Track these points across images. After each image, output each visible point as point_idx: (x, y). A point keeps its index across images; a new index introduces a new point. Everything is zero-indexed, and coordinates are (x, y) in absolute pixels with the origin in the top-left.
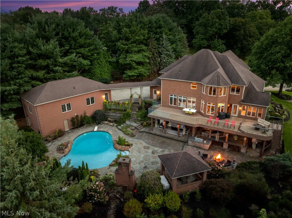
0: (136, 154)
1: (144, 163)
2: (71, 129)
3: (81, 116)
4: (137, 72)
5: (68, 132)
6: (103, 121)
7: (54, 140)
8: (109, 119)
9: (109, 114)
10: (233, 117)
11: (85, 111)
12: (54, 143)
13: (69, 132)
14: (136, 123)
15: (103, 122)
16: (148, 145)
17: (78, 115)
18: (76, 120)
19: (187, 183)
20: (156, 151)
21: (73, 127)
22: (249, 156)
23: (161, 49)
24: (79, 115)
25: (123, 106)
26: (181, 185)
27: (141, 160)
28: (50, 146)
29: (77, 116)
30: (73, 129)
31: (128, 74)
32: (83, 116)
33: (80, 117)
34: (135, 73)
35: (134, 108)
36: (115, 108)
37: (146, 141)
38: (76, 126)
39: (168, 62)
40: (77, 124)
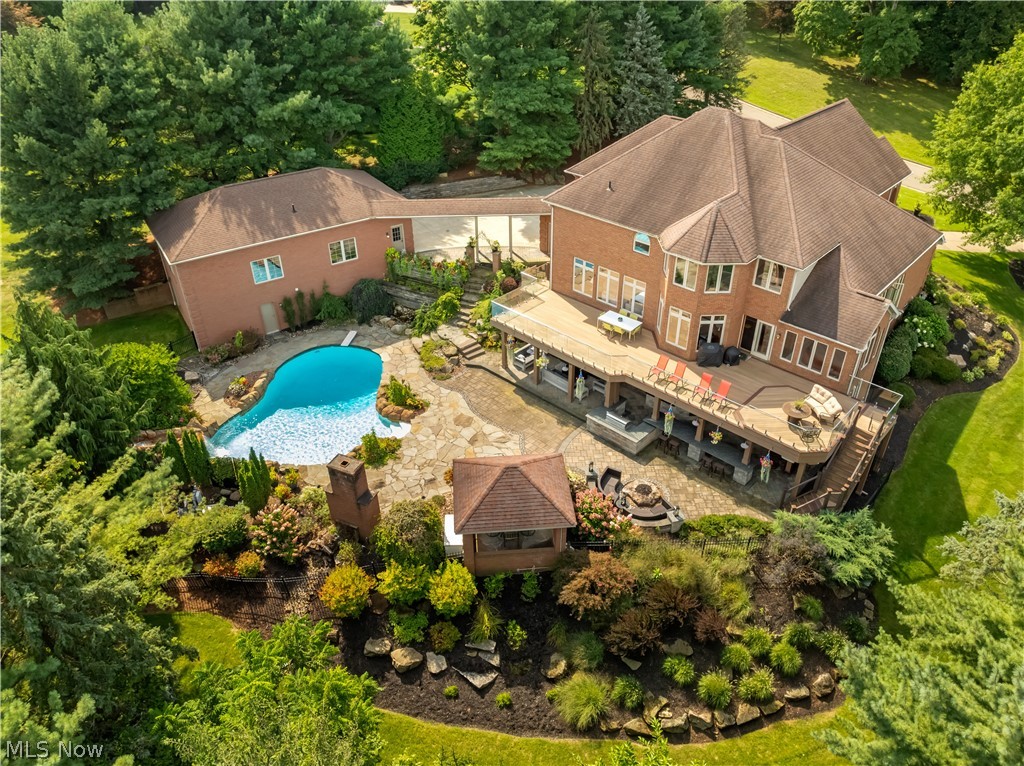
0: (425, 439)
1: (432, 468)
2: (282, 331)
3: (313, 295)
4: (523, 148)
5: (272, 340)
6: (376, 314)
7: (229, 363)
8: (399, 308)
9: (400, 294)
10: (753, 362)
11: (325, 282)
12: (226, 371)
13: (276, 341)
14: (467, 335)
15: (376, 317)
16: (471, 414)
17: (303, 291)
18: (295, 307)
19: (519, 547)
20: (485, 434)
21: (286, 326)
22: (753, 497)
23: (624, 63)
24: (306, 290)
25: (441, 274)
26: (499, 549)
27: (431, 458)
28: (213, 377)
29: (300, 295)
30: (289, 330)
31: (494, 153)
32: (317, 296)
33: (307, 298)
34: (514, 150)
35: (476, 283)
36: (418, 275)
37: (473, 399)
38: (298, 323)
39: (643, 111)
40: (302, 318)
